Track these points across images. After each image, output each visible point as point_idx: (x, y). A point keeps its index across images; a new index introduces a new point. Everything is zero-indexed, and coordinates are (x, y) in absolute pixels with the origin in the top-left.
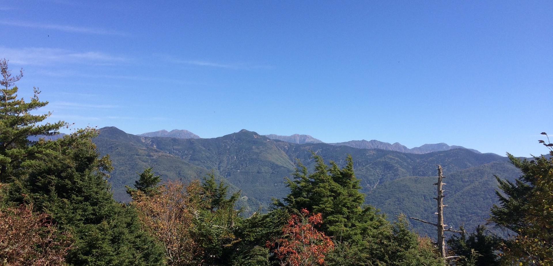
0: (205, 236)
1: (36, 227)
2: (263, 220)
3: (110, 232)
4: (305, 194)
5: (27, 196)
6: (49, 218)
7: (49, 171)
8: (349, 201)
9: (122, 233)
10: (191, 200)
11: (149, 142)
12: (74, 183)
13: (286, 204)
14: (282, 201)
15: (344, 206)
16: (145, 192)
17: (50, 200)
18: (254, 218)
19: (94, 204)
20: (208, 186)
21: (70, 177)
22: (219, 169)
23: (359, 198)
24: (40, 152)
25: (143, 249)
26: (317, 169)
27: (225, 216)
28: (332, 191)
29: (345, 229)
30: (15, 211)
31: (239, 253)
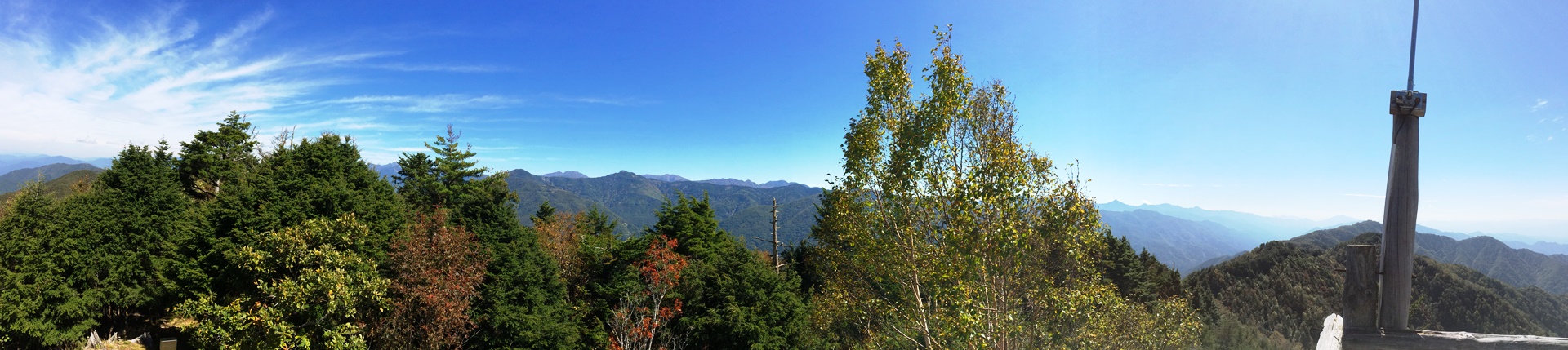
0: (589, 256)
1: (467, 243)
2: (636, 243)
3: (517, 250)
4: (670, 222)
5: (462, 220)
6: (476, 237)
7: (477, 203)
8: (706, 227)
9: (525, 251)
10: (579, 227)
11: (548, 181)
12: (492, 212)
13: (654, 230)
14: (652, 228)
15: (702, 231)
16: (544, 220)
17: (477, 224)
18: (629, 242)
19: (505, 228)
20: (592, 216)
21: (490, 208)
22: (604, 201)
23: (713, 224)
24: (471, 189)
25: (541, 265)
26: (680, 202)
27: (605, 240)
28: (692, 219)
29: (702, 249)
30: (455, 229)
31: (617, 270)
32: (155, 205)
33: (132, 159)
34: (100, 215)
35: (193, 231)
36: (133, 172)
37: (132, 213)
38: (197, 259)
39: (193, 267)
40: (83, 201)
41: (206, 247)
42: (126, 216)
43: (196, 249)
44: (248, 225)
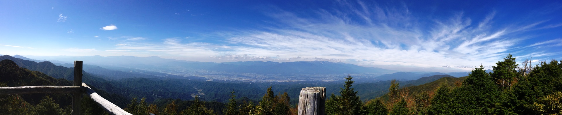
32: (487, 90)
33: (477, 73)
34: (468, 94)
35: (509, 98)
36: (477, 78)
37: (479, 93)
38: (511, 108)
39: (510, 111)
40: (460, 89)
41: (514, 103)
42: (477, 95)
43: (511, 104)
44: (531, 95)
